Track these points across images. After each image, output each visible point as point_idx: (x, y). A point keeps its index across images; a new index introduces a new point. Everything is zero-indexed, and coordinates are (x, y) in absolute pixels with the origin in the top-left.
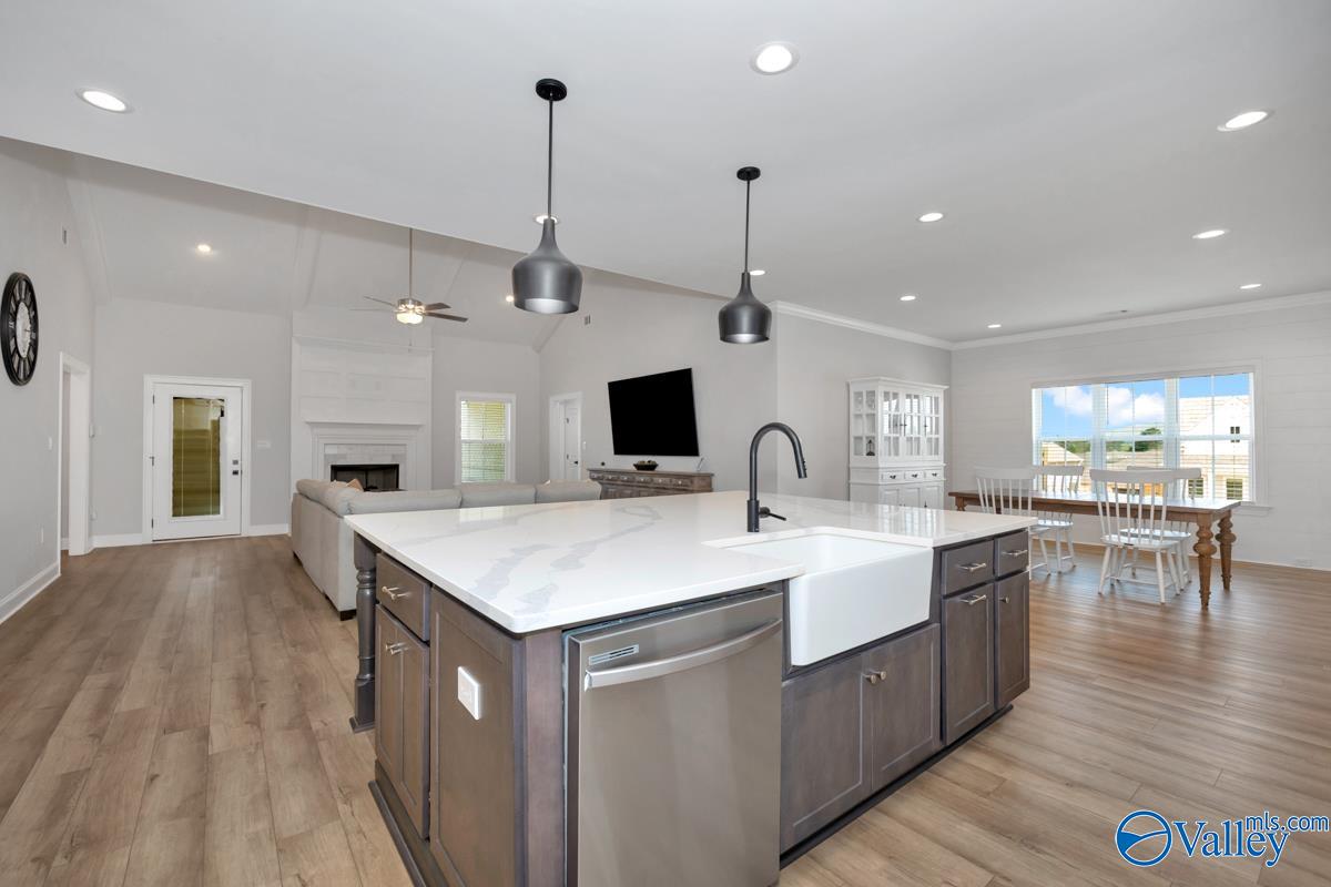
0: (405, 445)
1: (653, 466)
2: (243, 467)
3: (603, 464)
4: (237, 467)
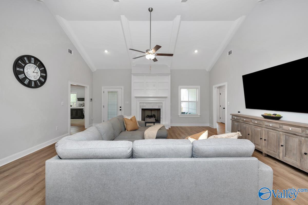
0: (162, 103)
1: (278, 118)
2: (122, 108)
3: (239, 112)
4: (121, 109)
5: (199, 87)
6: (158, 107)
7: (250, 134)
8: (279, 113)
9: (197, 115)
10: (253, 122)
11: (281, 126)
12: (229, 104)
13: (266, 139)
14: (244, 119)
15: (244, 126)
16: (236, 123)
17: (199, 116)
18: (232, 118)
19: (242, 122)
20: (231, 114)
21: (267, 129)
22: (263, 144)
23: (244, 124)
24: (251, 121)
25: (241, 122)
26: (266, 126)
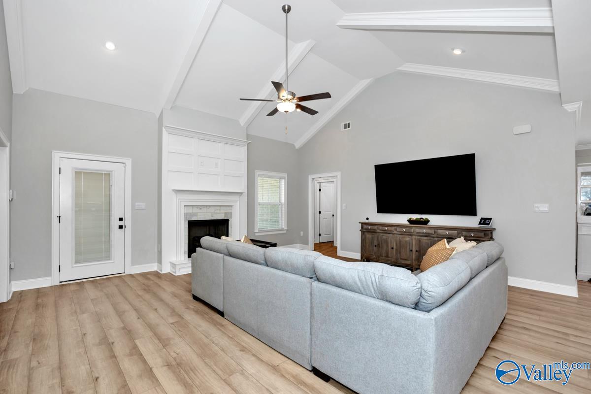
0: (232, 206)
1: (426, 222)
2: (128, 222)
3: (367, 219)
4: (121, 223)
5: (286, 175)
6: (224, 215)
7: (395, 247)
8: (425, 217)
9: (282, 230)
10: (398, 230)
11: (436, 230)
12: (344, 208)
13: (418, 250)
14: (384, 227)
15: (385, 237)
16: (369, 236)
17: (285, 232)
18: (362, 228)
19: (381, 233)
20: (360, 223)
21: (419, 237)
22: (414, 257)
23: (384, 235)
24: (396, 230)
25: (379, 233)
26: (417, 233)
